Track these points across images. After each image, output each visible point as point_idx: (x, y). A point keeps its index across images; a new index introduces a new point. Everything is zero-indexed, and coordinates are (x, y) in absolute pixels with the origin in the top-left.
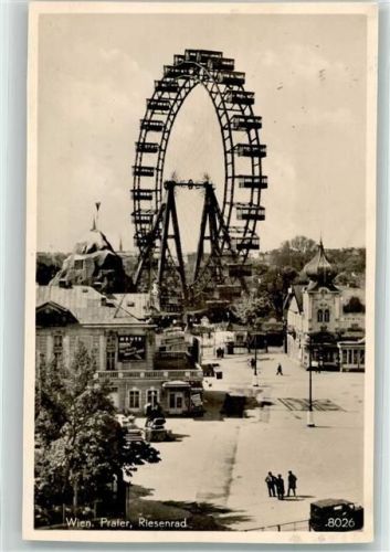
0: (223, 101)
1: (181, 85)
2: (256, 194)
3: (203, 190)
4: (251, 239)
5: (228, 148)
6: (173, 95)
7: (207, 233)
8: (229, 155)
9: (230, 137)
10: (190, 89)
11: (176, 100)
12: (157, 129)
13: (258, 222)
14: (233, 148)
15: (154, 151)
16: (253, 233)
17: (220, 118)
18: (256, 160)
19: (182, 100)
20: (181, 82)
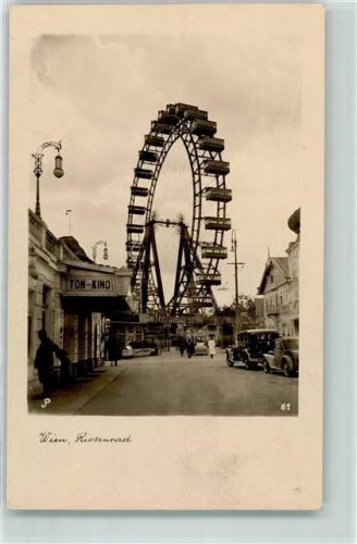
0: (195, 148)
1: (166, 140)
2: (219, 235)
3: (177, 228)
4: (214, 275)
5: (198, 191)
6: (160, 149)
7: (183, 263)
8: (197, 198)
9: (200, 180)
10: (172, 143)
11: (162, 153)
12: (148, 177)
13: (220, 260)
14: (201, 192)
15: (145, 195)
16: (215, 269)
17: (192, 164)
18: (222, 204)
19: (166, 153)
20: (166, 137)
